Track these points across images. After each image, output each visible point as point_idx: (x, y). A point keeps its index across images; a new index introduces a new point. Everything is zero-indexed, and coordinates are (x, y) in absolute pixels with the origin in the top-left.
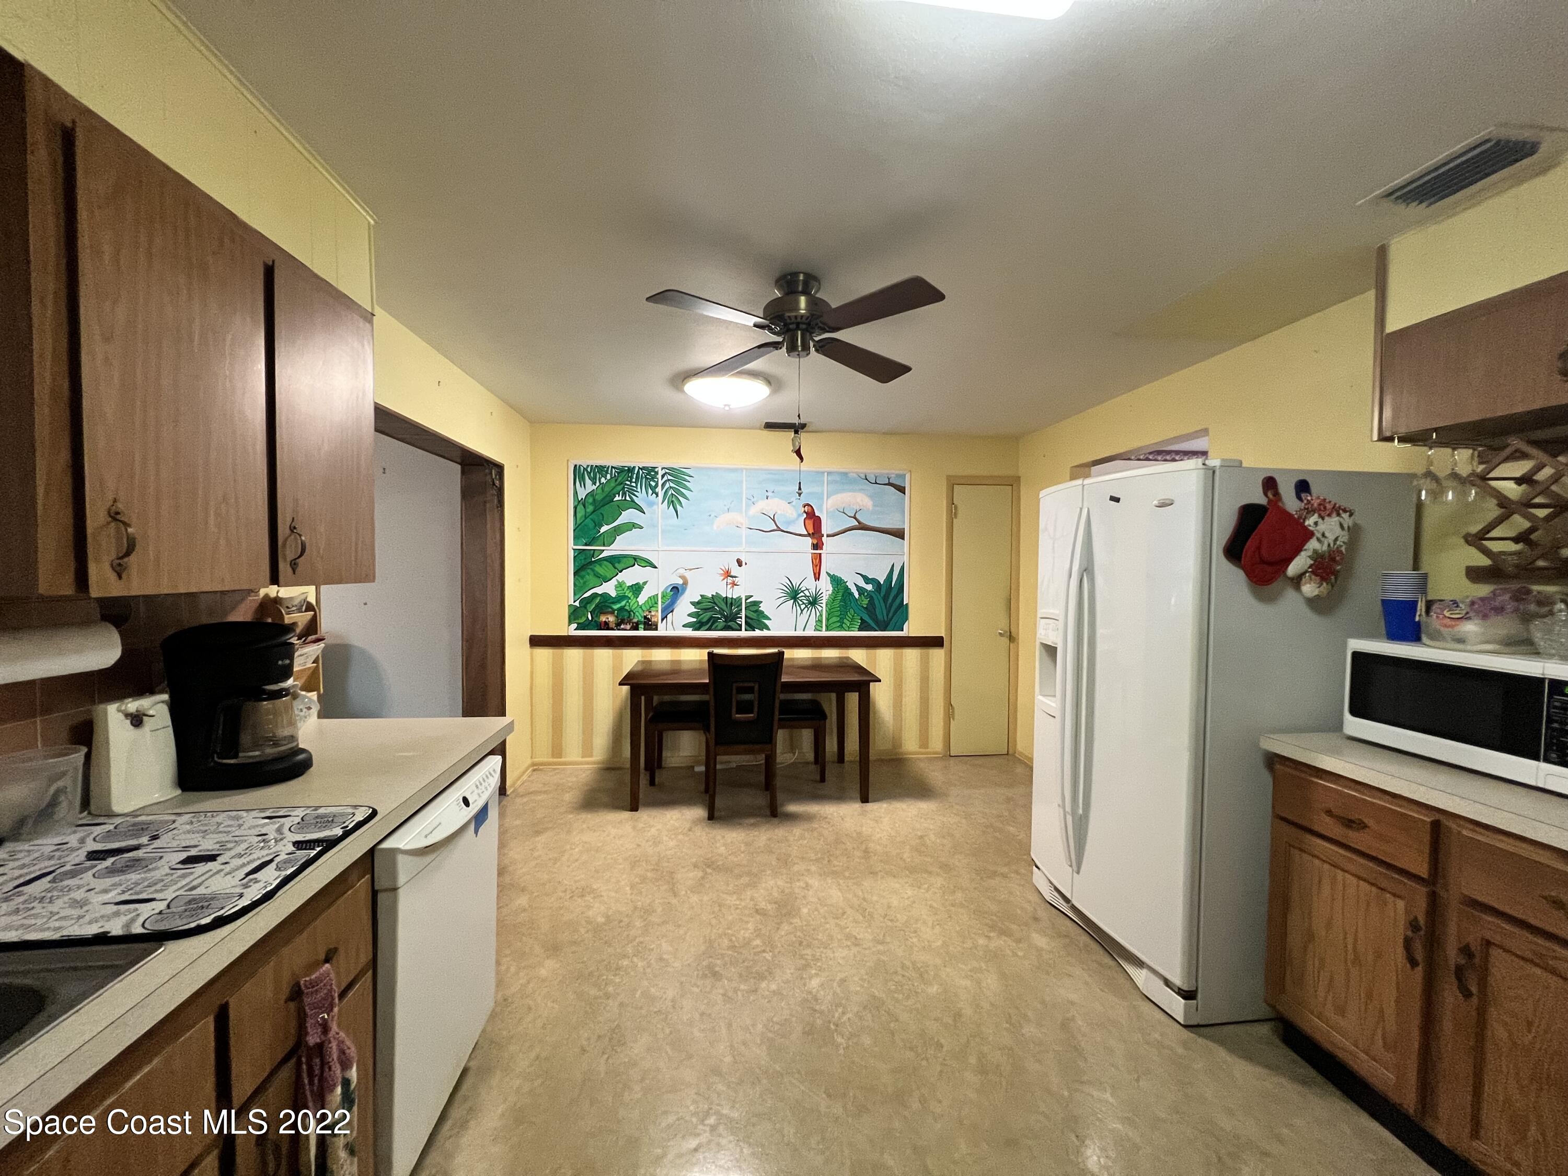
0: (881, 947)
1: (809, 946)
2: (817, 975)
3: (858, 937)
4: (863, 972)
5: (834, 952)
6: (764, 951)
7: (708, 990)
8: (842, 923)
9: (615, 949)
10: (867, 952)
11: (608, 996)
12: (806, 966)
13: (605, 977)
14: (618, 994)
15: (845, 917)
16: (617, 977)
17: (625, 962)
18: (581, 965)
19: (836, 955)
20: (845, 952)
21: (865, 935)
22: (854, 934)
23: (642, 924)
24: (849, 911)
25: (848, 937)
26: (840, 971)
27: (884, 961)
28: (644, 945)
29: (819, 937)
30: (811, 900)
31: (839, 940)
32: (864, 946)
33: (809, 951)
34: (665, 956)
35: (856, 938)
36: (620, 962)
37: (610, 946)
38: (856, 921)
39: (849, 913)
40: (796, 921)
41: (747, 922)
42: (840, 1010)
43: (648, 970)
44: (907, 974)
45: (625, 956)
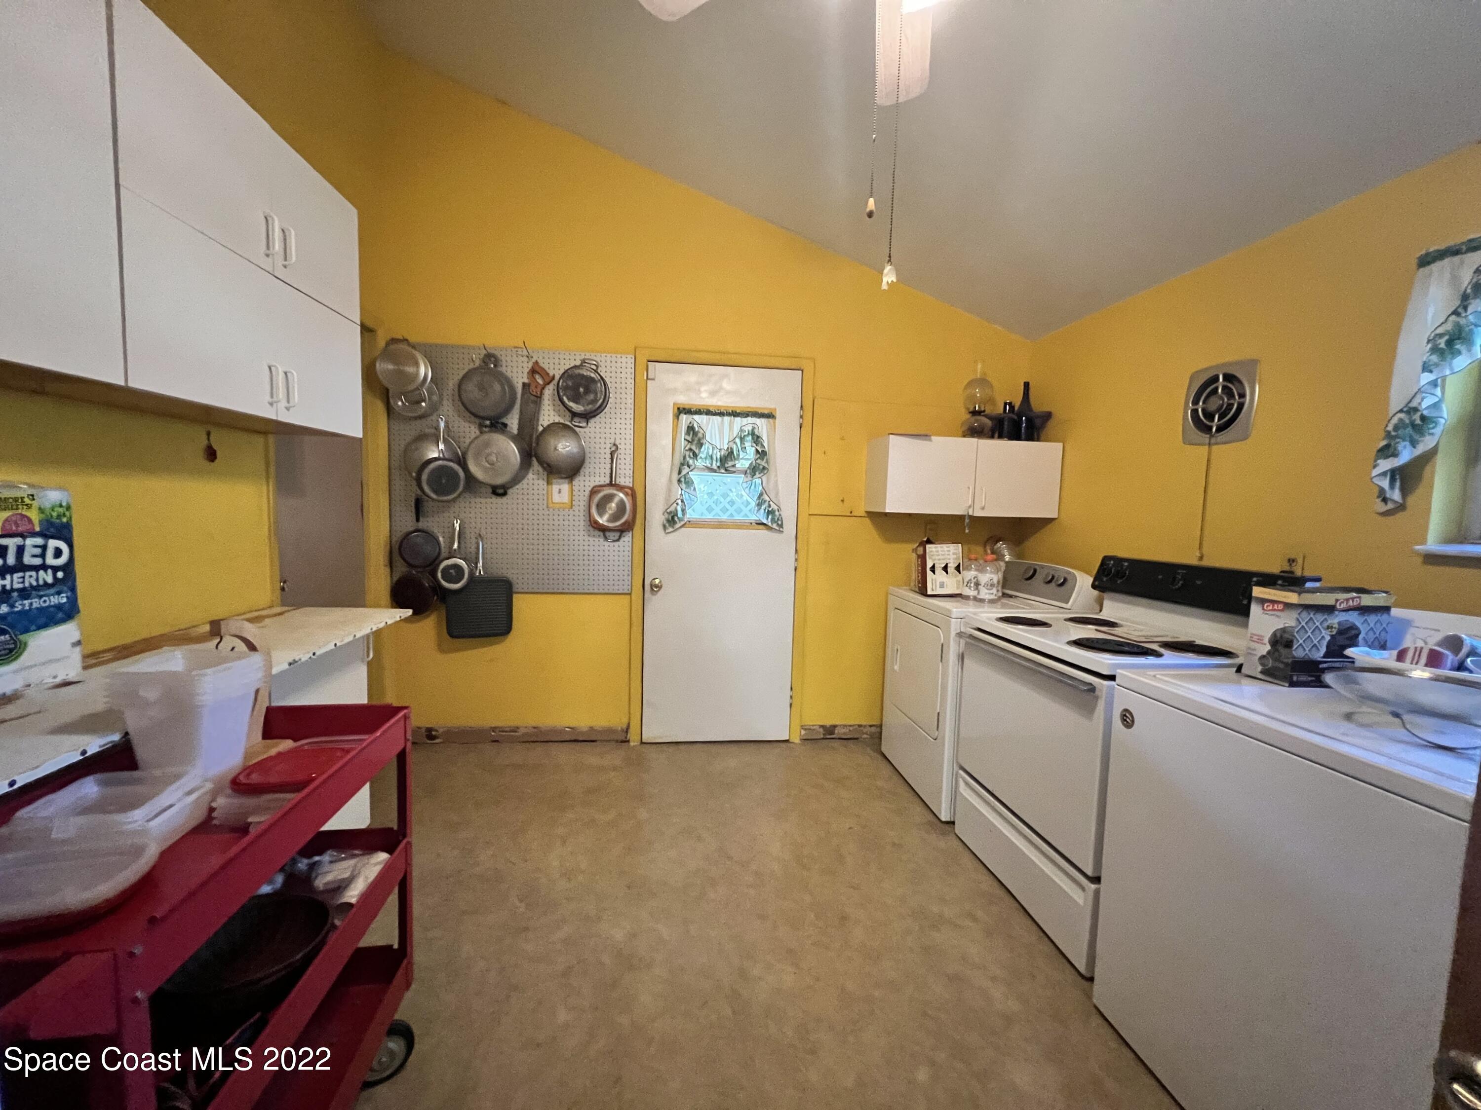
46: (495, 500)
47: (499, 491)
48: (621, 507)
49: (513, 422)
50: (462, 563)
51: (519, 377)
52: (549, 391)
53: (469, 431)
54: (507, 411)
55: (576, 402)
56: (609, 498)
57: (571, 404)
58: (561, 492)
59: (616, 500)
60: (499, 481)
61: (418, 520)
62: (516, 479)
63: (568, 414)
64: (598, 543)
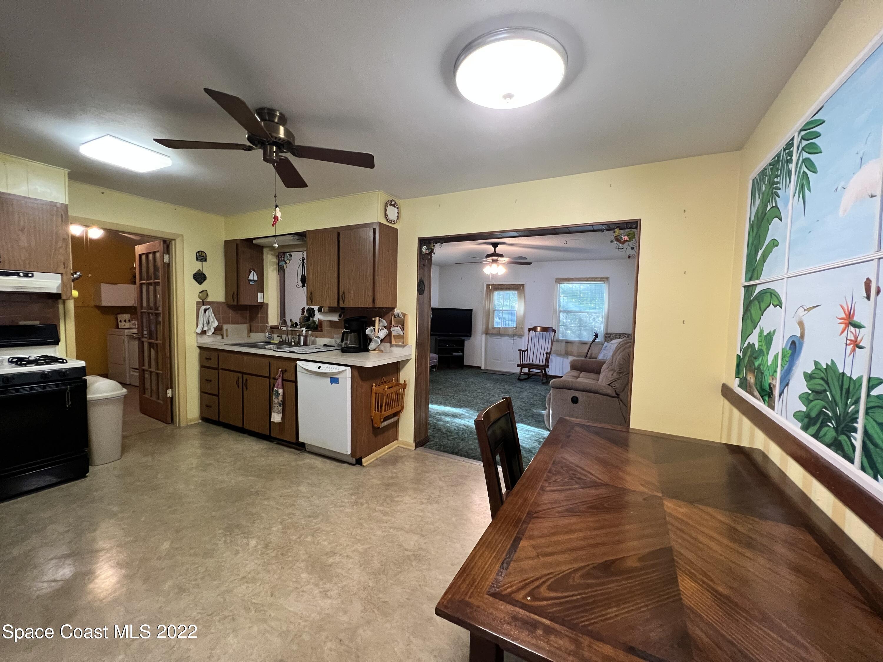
0: (223, 588)
1: (276, 557)
2: (256, 547)
3: (246, 584)
4: (228, 565)
5: (256, 564)
6: (299, 538)
8: (267, 586)
10: (232, 579)
12: (266, 546)
15: (269, 593)
19: (253, 564)
20: (248, 568)
21: (242, 590)
22: (250, 585)
24: (269, 599)
25: (254, 580)
26: (242, 557)
27: (215, 580)
29: (274, 566)
30: (309, 587)
31: (259, 573)
32: (236, 581)
33: (273, 554)
35: (247, 582)
38: (258, 594)
39: (268, 598)
40: (302, 565)
41: (330, 543)
42: (228, 541)
44: (193, 583)
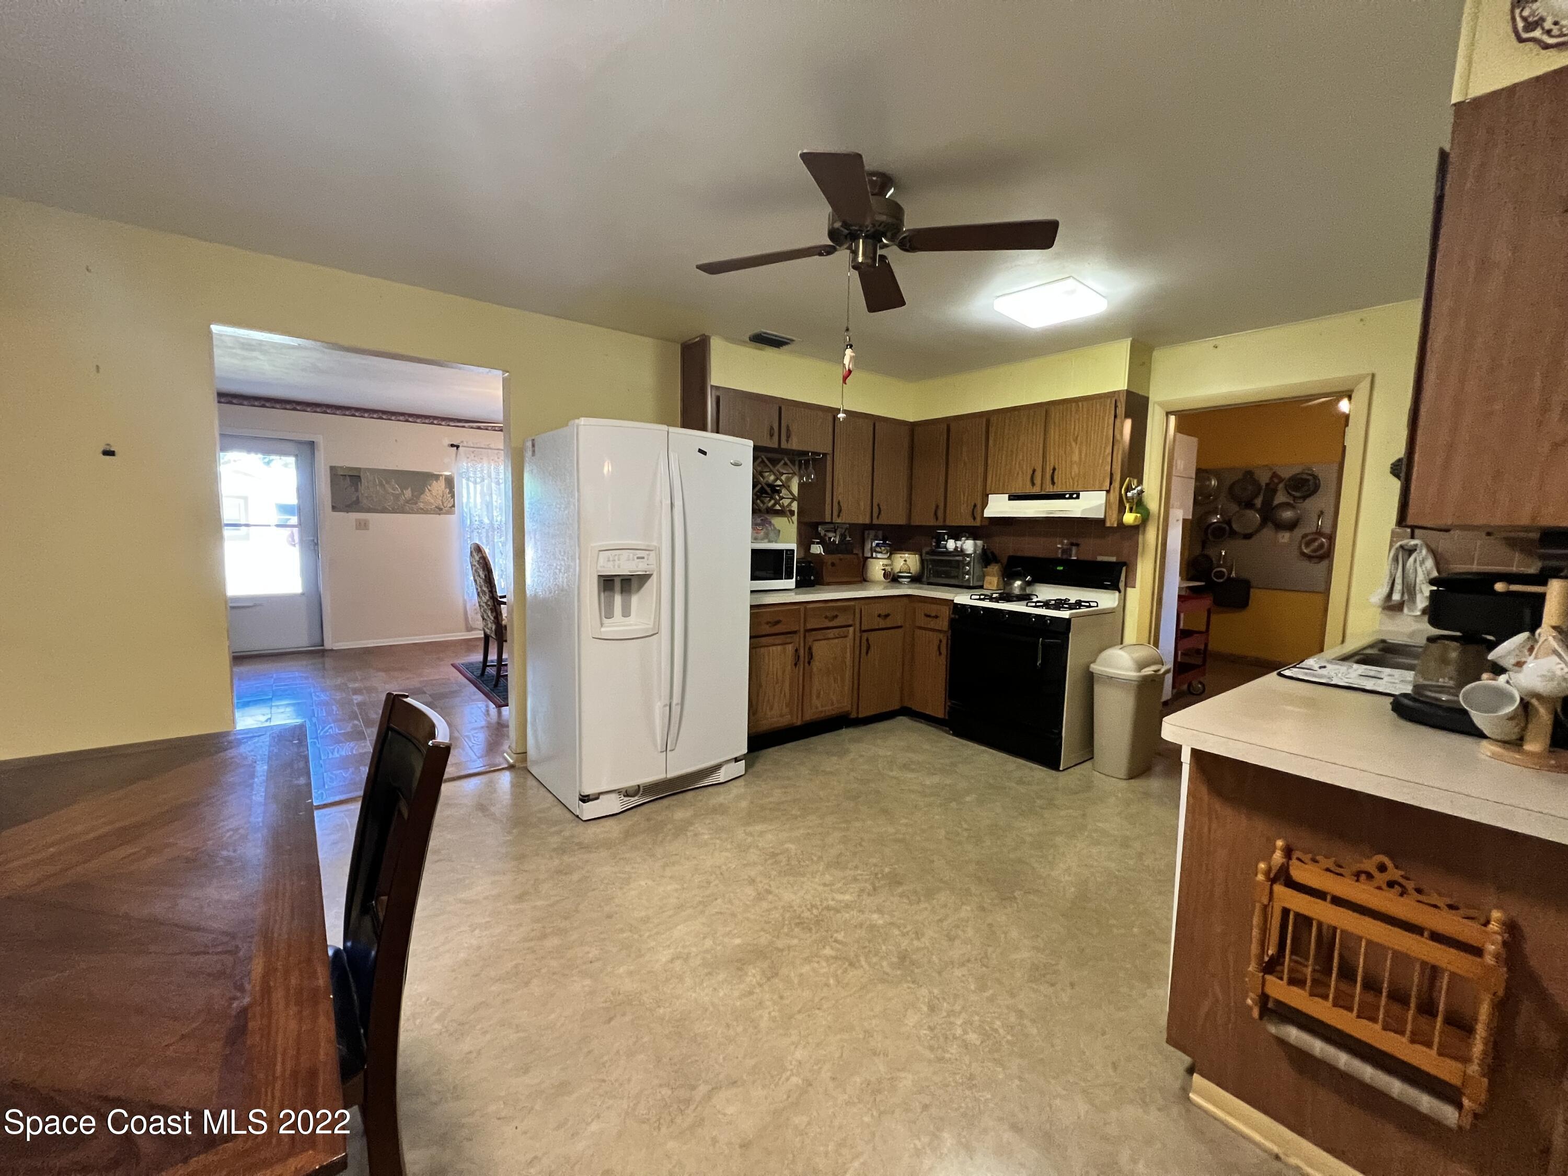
7: (926, 951)
9: (970, 1065)
11: (1020, 1014)
13: (1009, 1037)
14: (1008, 1007)
16: (996, 1026)
17: (973, 1037)
18: (1027, 1076)
23: (903, 1075)
28: (932, 1042)
34: (925, 1009)
36: (978, 1043)
37: (972, 1077)
43: (957, 1008)
45: (966, 1045)
46: (1246, 542)
47: (1248, 536)
48: (1322, 545)
49: (1258, 502)
50: (1224, 570)
51: (1264, 479)
52: (1281, 486)
53: (1234, 508)
54: (1257, 496)
55: (1296, 491)
56: (1314, 540)
57: (1294, 493)
58: (1284, 537)
59: (1320, 541)
60: (1250, 531)
61: (1203, 547)
62: (1257, 531)
63: (1292, 498)
64: (1306, 564)
